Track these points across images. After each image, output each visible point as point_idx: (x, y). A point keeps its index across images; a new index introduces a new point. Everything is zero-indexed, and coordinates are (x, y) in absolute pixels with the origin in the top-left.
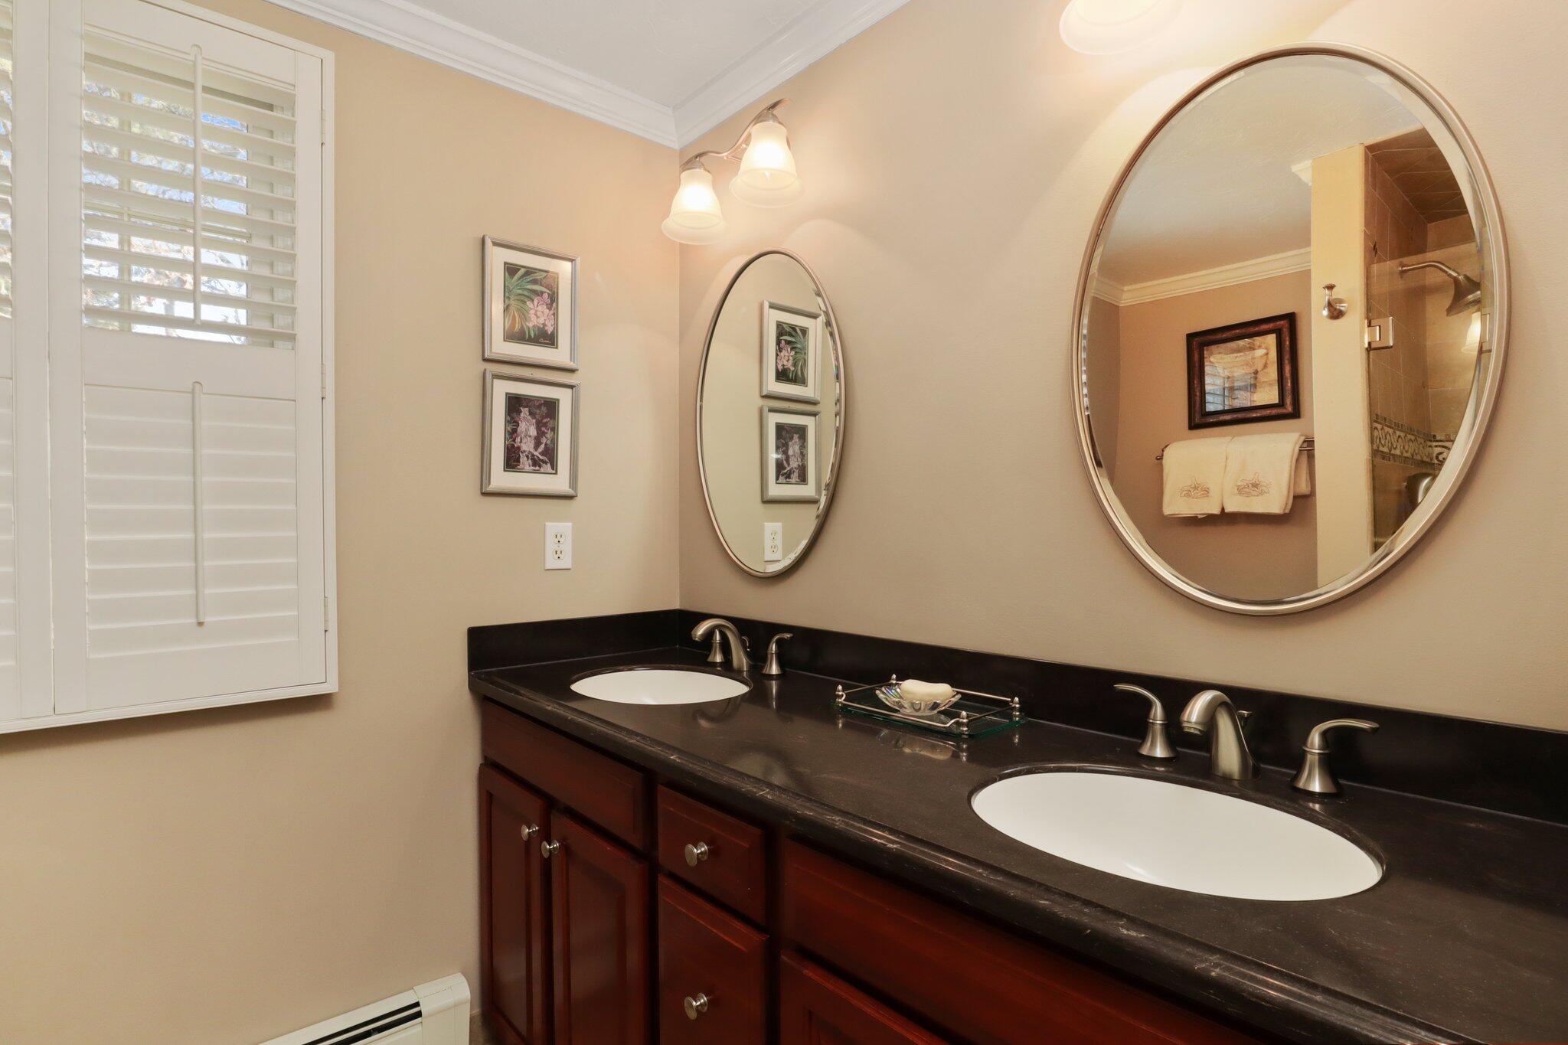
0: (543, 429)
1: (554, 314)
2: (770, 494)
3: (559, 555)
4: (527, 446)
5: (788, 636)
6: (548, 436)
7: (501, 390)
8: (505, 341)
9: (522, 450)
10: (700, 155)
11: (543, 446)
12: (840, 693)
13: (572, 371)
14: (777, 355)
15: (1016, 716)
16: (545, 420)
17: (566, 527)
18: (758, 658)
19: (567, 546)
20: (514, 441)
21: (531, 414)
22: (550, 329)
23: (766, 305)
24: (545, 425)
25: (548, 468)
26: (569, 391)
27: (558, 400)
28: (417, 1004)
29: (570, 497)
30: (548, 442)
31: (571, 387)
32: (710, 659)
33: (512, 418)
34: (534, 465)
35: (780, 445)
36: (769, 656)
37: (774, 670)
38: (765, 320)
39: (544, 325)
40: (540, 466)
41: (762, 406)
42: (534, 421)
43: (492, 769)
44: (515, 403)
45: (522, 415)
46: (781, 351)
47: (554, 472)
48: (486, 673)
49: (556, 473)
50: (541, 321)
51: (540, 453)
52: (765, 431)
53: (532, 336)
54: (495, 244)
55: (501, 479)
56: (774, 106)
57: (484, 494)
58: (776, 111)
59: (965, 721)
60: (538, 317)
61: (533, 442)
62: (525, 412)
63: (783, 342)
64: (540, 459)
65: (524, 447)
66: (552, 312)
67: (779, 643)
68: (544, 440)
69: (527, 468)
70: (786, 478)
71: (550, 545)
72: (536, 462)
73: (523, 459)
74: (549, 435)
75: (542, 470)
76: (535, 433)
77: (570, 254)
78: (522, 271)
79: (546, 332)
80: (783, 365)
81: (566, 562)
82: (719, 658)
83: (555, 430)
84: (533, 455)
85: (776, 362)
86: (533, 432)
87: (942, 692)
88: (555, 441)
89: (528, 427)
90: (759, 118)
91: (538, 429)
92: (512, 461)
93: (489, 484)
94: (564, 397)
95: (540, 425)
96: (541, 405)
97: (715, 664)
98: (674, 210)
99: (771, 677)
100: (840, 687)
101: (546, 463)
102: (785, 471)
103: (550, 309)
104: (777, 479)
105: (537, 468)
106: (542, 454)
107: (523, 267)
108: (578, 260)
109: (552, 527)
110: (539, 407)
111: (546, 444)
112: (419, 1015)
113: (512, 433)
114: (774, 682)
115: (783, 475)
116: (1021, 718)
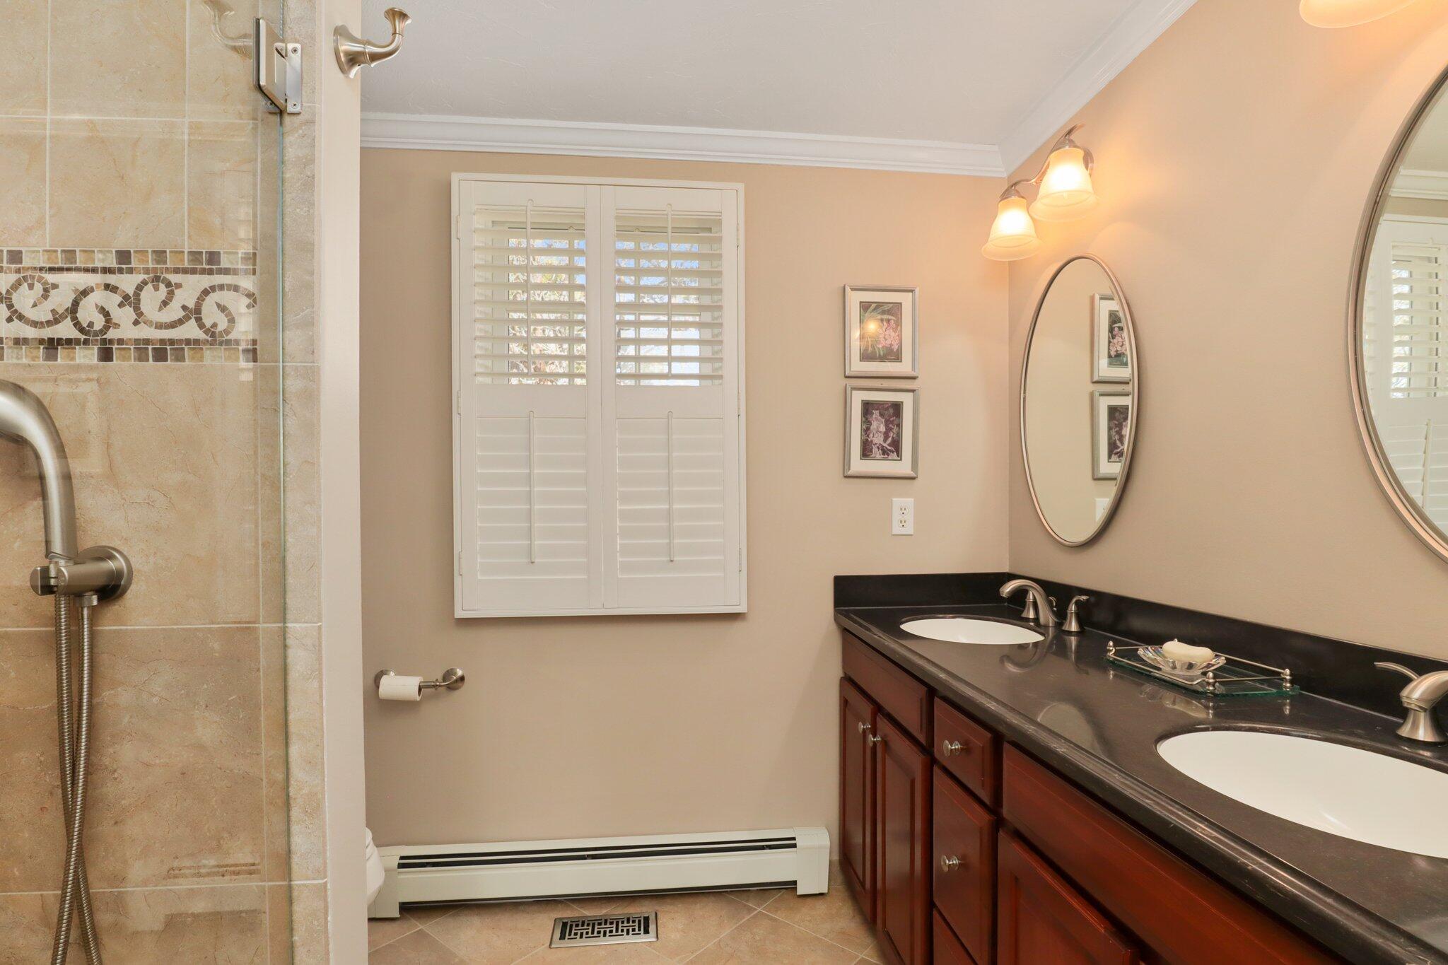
0: (891, 426)
1: (898, 336)
2: (1101, 472)
3: (903, 523)
4: (878, 439)
5: (1083, 598)
6: (894, 431)
7: (858, 398)
8: (861, 361)
9: (874, 443)
10: (1015, 184)
11: (890, 439)
12: (1111, 648)
13: (914, 378)
14: (1110, 342)
15: (1286, 687)
16: (892, 419)
17: (909, 502)
18: (1061, 615)
19: (909, 517)
20: (868, 436)
21: (881, 415)
22: (895, 348)
23: (1097, 297)
24: (892, 422)
25: (894, 456)
26: (911, 394)
27: (902, 402)
28: (794, 839)
29: (913, 478)
30: (895, 436)
31: (913, 391)
32: (1024, 615)
33: (867, 419)
34: (883, 454)
35: (1113, 425)
36: (1069, 615)
37: (1074, 627)
38: (1096, 312)
39: (891, 345)
40: (888, 455)
41: (1093, 391)
42: (883, 420)
43: (849, 681)
44: (868, 407)
45: (874, 416)
46: (1113, 338)
47: (899, 459)
48: (846, 610)
49: (901, 460)
50: (889, 342)
51: (888, 445)
52: (1095, 413)
53: (882, 354)
54: (852, 289)
55: (858, 465)
56: (1070, 132)
57: (846, 477)
58: (1073, 137)
59: (1211, 681)
60: (886, 340)
61: (883, 436)
62: (876, 413)
63: (1116, 329)
64: (888, 450)
65: (876, 441)
66: (897, 334)
67: (1077, 603)
68: (891, 434)
69: (878, 456)
70: (1119, 457)
71: (896, 516)
72: (885, 452)
73: (875, 450)
74: (895, 429)
75: (890, 458)
76: (884, 430)
77: (909, 286)
78: (874, 305)
79: (892, 350)
80: (1117, 351)
81: (909, 529)
82: (1032, 615)
83: (899, 426)
84: (883, 446)
85: (1109, 349)
86: (883, 428)
87: (1202, 654)
88: (899, 435)
89: (878, 425)
90: (1057, 147)
91: (886, 425)
92: (866, 453)
93: (849, 469)
94: (906, 400)
95: (887, 423)
96: (888, 408)
97: (1027, 620)
98: (993, 235)
99: (1070, 633)
100: (1111, 643)
101: (893, 452)
102: (1119, 450)
103: (895, 332)
104: (1110, 457)
105: (886, 456)
106: (889, 445)
107: (873, 303)
108: (917, 291)
109: (896, 502)
110: (887, 409)
111: (893, 438)
112: (794, 846)
113: (866, 431)
114: (1073, 638)
115: (1116, 454)
116: (1292, 689)
